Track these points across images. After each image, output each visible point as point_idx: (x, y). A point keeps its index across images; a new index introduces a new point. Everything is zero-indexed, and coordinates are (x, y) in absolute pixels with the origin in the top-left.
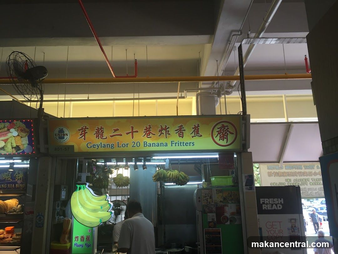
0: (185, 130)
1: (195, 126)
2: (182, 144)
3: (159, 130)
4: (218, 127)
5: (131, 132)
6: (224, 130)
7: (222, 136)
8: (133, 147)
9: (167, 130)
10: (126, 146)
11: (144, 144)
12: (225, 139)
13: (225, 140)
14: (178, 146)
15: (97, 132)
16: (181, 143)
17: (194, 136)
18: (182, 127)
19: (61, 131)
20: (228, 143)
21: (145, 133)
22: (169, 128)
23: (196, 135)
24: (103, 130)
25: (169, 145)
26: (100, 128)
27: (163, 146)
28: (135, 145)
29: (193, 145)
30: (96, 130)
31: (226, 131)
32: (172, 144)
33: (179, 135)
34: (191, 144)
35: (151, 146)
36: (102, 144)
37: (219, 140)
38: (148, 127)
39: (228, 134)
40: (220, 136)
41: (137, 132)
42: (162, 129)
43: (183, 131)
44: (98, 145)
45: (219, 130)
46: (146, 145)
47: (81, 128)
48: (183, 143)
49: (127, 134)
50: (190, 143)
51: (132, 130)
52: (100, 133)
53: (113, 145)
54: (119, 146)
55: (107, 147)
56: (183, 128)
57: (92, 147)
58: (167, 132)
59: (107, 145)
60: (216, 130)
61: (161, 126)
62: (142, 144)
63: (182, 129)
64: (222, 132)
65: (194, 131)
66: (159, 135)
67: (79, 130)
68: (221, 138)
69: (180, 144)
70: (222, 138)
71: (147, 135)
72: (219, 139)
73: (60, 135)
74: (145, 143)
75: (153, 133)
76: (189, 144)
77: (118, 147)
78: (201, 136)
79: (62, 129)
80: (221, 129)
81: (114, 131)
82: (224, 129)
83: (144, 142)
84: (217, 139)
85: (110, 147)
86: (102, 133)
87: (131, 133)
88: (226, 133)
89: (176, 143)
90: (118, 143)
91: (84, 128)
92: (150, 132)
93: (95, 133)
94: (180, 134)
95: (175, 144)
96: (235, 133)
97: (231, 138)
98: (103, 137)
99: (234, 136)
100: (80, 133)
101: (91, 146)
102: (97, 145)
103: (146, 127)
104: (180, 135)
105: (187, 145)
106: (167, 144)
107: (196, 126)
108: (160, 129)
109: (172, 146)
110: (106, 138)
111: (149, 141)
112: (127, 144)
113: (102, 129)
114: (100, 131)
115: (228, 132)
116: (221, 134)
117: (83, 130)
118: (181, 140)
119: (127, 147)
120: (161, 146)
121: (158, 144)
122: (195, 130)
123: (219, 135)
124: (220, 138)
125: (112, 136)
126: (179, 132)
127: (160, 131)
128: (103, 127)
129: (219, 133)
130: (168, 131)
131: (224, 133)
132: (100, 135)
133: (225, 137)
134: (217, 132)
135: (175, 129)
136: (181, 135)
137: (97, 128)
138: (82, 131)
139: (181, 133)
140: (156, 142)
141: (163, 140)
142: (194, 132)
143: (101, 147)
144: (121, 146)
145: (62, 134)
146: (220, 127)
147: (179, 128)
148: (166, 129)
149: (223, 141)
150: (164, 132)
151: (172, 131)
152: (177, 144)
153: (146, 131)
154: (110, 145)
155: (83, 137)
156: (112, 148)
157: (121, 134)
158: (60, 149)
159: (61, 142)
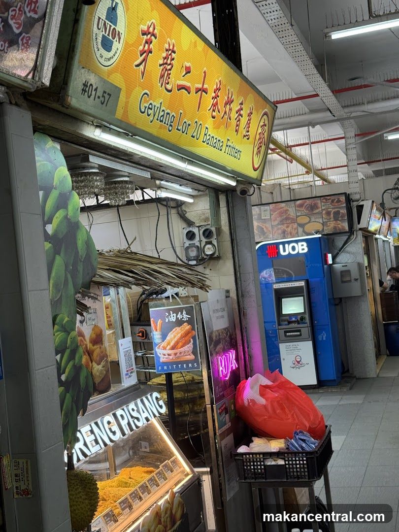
5: (200, 90)
6: (263, 132)
7: (259, 145)
8: (192, 136)
9: (231, 106)
10: (186, 132)
15: (165, 61)
16: (233, 148)
17: (244, 136)
18: (242, 106)
19: (113, 14)
21: (213, 100)
22: (233, 100)
24: (174, 59)
25: (224, 148)
26: (171, 47)
28: (196, 132)
30: (166, 50)
31: (263, 136)
32: (226, 146)
36: (162, 109)
38: (218, 85)
41: (206, 92)
42: (228, 101)
43: (241, 118)
44: (156, 109)
46: (205, 138)
47: (146, 28)
49: (196, 91)
51: (204, 83)
52: (168, 68)
53: (174, 117)
55: (165, 122)
56: (242, 109)
57: (146, 110)
58: (230, 112)
60: (259, 130)
61: (229, 90)
63: (241, 112)
65: (248, 122)
66: (223, 114)
67: (143, 33)
68: (258, 151)
71: (213, 110)
72: (256, 151)
73: (106, 30)
74: (206, 132)
77: (177, 129)
81: (185, 72)
82: (263, 130)
83: (206, 128)
85: (168, 124)
86: (170, 67)
87: (200, 93)
88: (262, 140)
90: (181, 114)
91: (152, 30)
92: (217, 103)
93: (162, 62)
94: (238, 123)
96: (266, 144)
98: (168, 83)
99: (264, 150)
100: (142, 48)
101: (146, 107)
102: (155, 106)
104: (237, 128)
105: (236, 155)
106: (222, 146)
107: (251, 111)
108: (226, 99)
109: (225, 152)
110: (171, 90)
111: (211, 128)
113: (173, 55)
114: (169, 61)
117: (149, 37)
119: (186, 134)
120: (217, 148)
124: (258, 149)
125: (179, 88)
126: (238, 119)
127: (226, 104)
128: (175, 48)
132: (166, 73)
134: (259, 134)
135: (237, 109)
137: (168, 46)
138: (146, 42)
140: (215, 134)
142: (246, 126)
143: (158, 119)
146: (262, 123)
148: (230, 103)
150: (228, 109)
151: (234, 112)
153: (214, 95)
154: (171, 116)
155: (142, 67)
156: (170, 128)
157: (189, 88)
158: (94, 93)
159: (102, 61)
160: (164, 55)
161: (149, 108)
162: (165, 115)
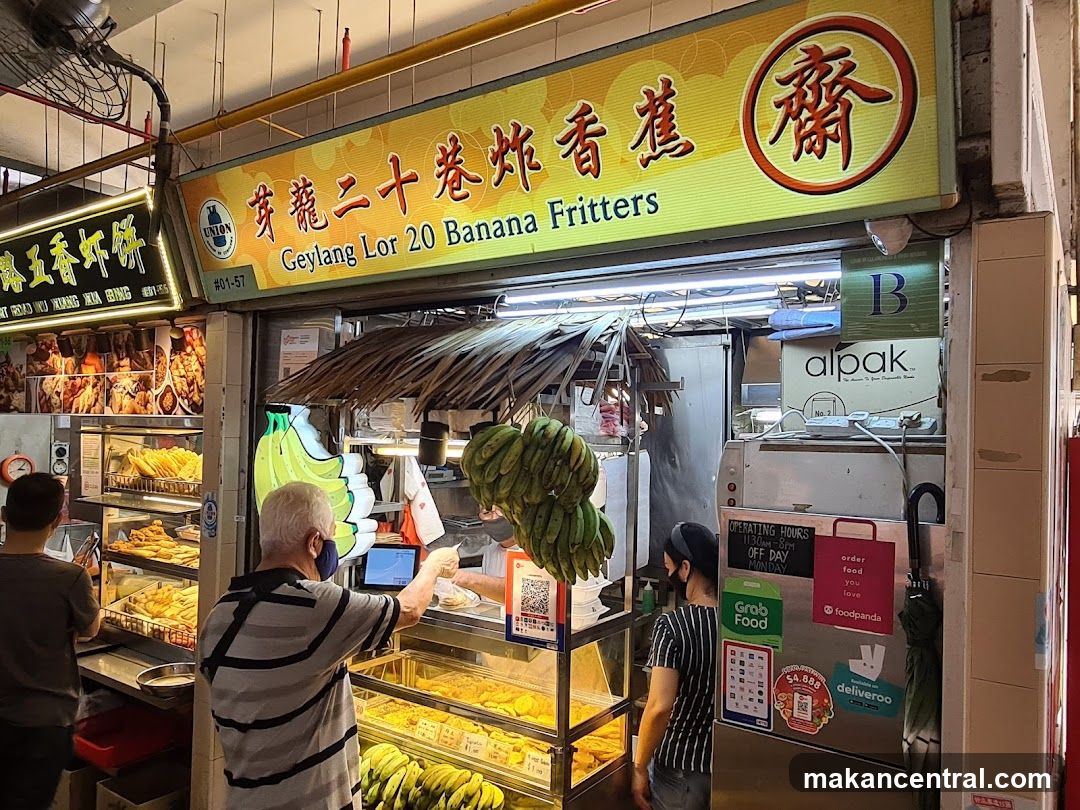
0: (602, 132)
1: (649, 93)
2: (599, 210)
3: (490, 154)
4: (783, 74)
5: (392, 187)
6: (828, 79)
7: (810, 125)
8: (412, 250)
9: (525, 146)
10: (391, 251)
11: (449, 233)
12: (829, 142)
13: (835, 149)
14: (584, 222)
15: (298, 204)
16: (592, 206)
17: (650, 158)
18: (587, 118)
19: (214, 217)
20: (856, 168)
21: (443, 176)
22: (529, 133)
23: (659, 149)
24: (312, 192)
25: (544, 222)
26: (301, 185)
27: (520, 232)
28: (419, 243)
29: (652, 208)
30: (294, 193)
31: (838, 88)
32: (554, 215)
33: (580, 163)
34: (643, 205)
35: (473, 239)
37: (796, 158)
38: (449, 149)
39: (848, 107)
40: (801, 126)
41: (413, 179)
42: (505, 147)
43: (594, 139)
44: (311, 256)
45: (791, 89)
46: (454, 239)
47: (254, 198)
48: (604, 204)
49: (385, 193)
50: (635, 200)
51: (398, 173)
52: (307, 206)
53: (352, 248)
54: (370, 254)
55: (337, 262)
56: (594, 121)
57: (297, 264)
58: (526, 158)
59: (335, 251)
60: (773, 92)
61: (497, 130)
62: (441, 233)
63: (590, 128)
64: (810, 98)
65: (649, 126)
66: (495, 177)
67: (252, 204)
68: (806, 143)
69: (588, 211)
70: (812, 143)
71: (454, 189)
72: (794, 149)
73: (213, 232)
74: (452, 227)
75: (472, 174)
76: (631, 203)
77: (368, 256)
78: (689, 149)
79: (214, 207)
80: (799, 86)
81: (342, 191)
82: (820, 79)
83: (447, 223)
84: (781, 155)
85: (343, 261)
86: (309, 204)
87: (395, 189)
88: (835, 101)
89: (570, 211)
90: (364, 238)
91: (262, 193)
92: (461, 173)
93: (293, 208)
94: (583, 156)
95: (566, 214)
96: (898, 91)
97: (871, 126)
98: (316, 221)
99: (893, 111)
100: (257, 217)
101: (294, 263)
102: (308, 255)
103: (443, 150)
104: (586, 165)
105: (622, 211)
106: (533, 222)
107: (658, 93)
108: (496, 148)
109: (556, 227)
110: (326, 225)
111: (464, 215)
112: (392, 241)
113: (309, 189)
114: (304, 200)
115: (849, 95)
116: (806, 114)
117: (261, 201)
118: (590, 189)
119: (394, 252)
120: (512, 234)
121: (498, 225)
122: (653, 118)
123: (792, 124)
124: (801, 140)
125: (340, 214)
126: (579, 148)
127: (498, 157)
128: (308, 180)
129: (791, 109)
130: (531, 152)
131: (824, 104)
132: (306, 213)
133: (831, 129)
134: (778, 105)
135: (560, 137)
136: (589, 164)
137: (294, 189)
138: (261, 208)
139: (589, 152)
140: (488, 217)
141: (514, 204)
142: (648, 135)
143: (321, 264)
144: (377, 251)
145: (219, 225)
146: (793, 69)
147: (573, 125)
148: (517, 144)
149: (820, 157)
150: (511, 158)
151: (547, 148)
152: (577, 215)
153: (443, 167)
154: (343, 251)
155: (267, 232)
156: (352, 262)
157: (364, 199)
158: (226, 283)
159: (222, 256)
160: (294, 199)
161: (299, 261)
162: (332, 253)
